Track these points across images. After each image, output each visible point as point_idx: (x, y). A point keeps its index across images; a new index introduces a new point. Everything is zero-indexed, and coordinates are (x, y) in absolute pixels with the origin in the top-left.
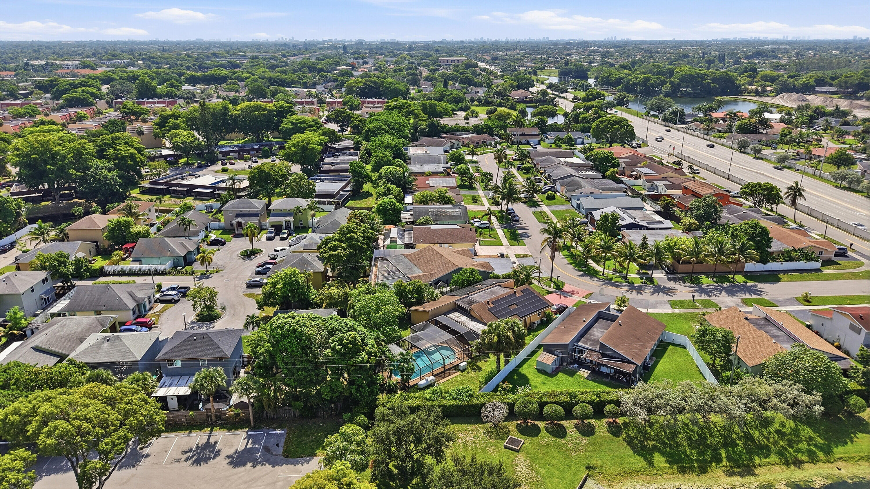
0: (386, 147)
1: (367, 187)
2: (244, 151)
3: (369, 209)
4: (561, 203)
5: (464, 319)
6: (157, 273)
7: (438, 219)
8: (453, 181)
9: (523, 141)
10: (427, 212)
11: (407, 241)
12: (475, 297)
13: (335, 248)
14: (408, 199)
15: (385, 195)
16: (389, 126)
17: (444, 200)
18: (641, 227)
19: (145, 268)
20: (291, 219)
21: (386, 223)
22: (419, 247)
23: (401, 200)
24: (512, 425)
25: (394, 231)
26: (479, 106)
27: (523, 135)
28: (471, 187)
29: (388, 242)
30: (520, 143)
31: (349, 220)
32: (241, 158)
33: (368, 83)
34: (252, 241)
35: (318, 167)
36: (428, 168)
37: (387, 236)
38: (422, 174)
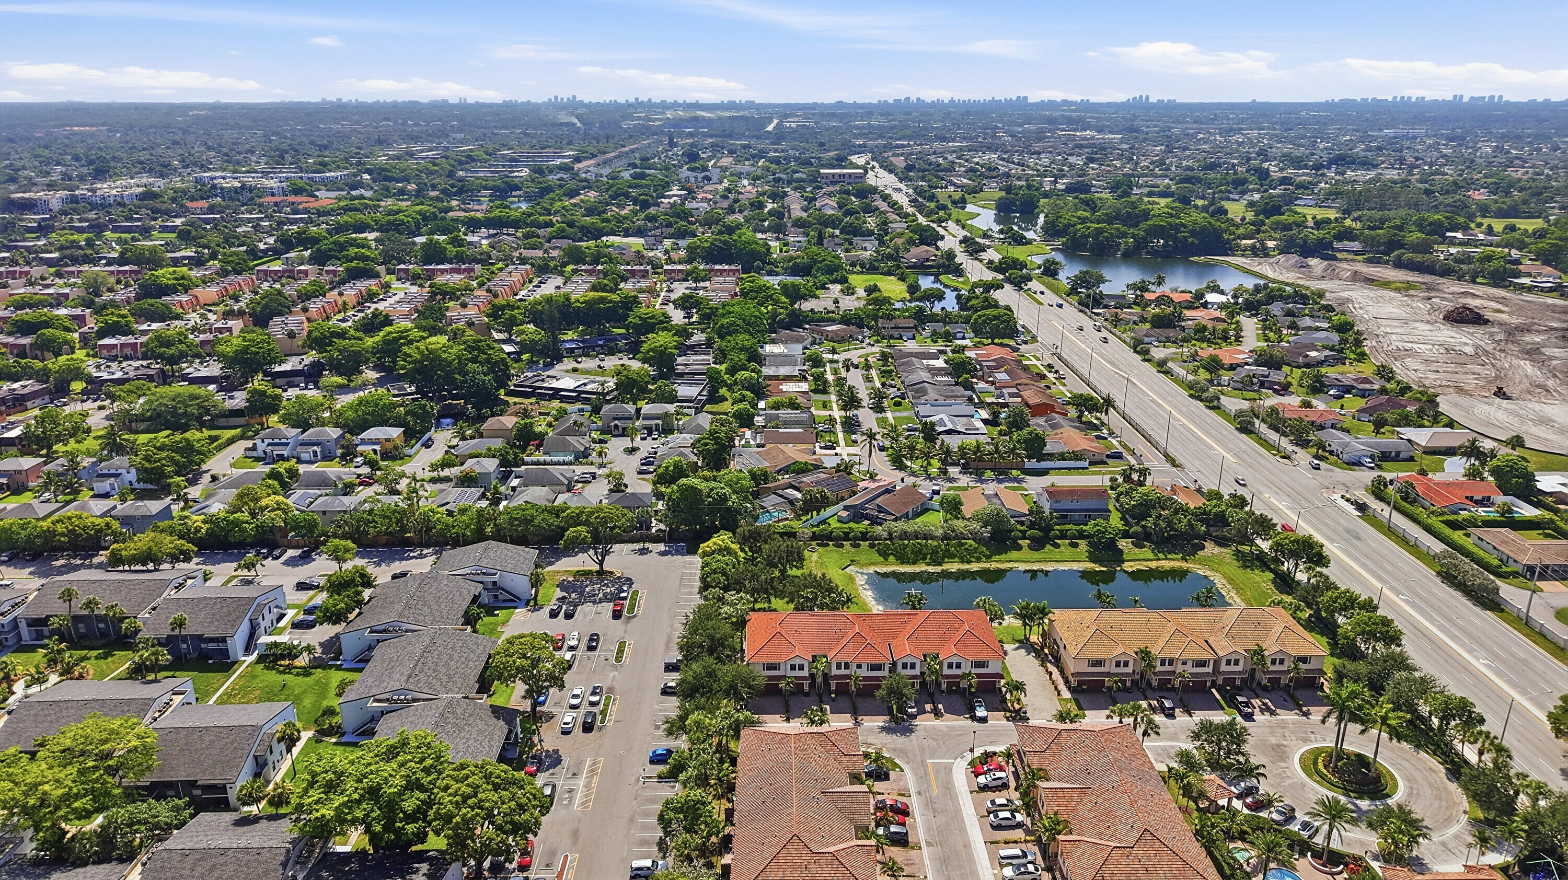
0: (741, 350)
1: (723, 391)
2: (588, 347)
3: (726, 414)
4: (905, 410)
5: (795, 492)
6: (564, 463)
7: (787, 423)
8: (804, 386)
9: (896, 335)
10: (777, 417)
11: (758, 441)
12: (804, 479)
13: (706, 444)
14: (762, 405)
15: (741, 401)
16: (744, 321)
17: (794, 405)
18: (959, 433)
19: (555, 459)
20: (660, 422)
21: (741, 427)
22: (768, 446)
23: (754, 406)
24: (814, 543)
25: (748, 434)
26: (862, 273)
27: (896, 328)
28: (824, 392)
29: (743, 442)
30: (892, 337)
31: (712, 423)
32: (587, 355)
33: (717, 243)
34: (632, 440)
35: (672, 369)
36: (783, 371)
37: (742, 437)
38: (777, 378)
